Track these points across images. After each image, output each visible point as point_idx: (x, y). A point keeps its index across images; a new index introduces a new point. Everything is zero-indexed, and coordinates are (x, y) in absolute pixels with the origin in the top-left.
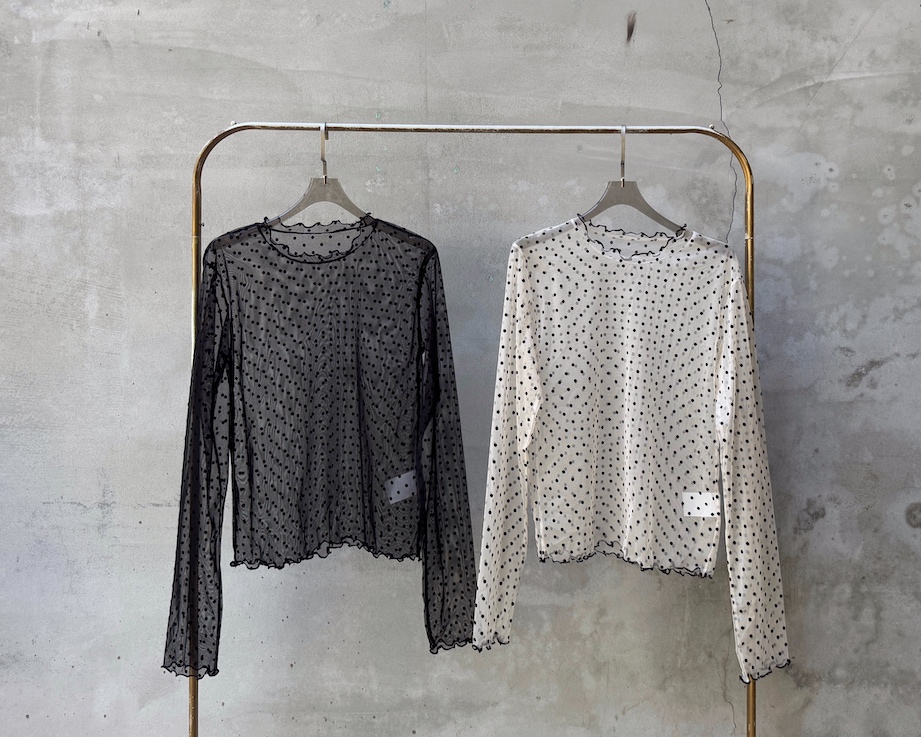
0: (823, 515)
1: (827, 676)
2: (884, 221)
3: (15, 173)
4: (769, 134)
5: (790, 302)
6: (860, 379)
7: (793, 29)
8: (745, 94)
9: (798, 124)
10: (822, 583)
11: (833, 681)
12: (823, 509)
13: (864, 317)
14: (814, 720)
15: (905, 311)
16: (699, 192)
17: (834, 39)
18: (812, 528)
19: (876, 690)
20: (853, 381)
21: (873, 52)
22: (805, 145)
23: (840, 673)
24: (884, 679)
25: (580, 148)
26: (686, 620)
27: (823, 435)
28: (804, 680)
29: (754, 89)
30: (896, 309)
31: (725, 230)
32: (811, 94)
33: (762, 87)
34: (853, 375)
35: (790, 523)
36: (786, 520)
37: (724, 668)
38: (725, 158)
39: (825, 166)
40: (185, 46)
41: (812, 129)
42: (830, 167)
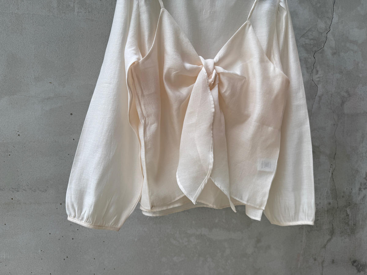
5: (360, 65)
26: (303, 241)
31: (329, 22)
35: (358, 186)
36: (355, 184)
37: (322, 266)
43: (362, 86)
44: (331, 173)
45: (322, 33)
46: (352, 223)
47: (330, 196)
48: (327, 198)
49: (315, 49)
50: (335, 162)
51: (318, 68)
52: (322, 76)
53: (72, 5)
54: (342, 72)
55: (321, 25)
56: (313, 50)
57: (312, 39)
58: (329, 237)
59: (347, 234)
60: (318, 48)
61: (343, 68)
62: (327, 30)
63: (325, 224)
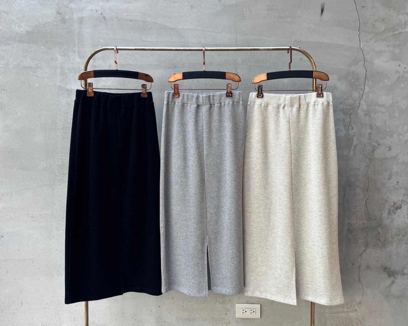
0: (401, 208)
1: (401, 272)
3: (68, 72)
4: (380, 53)
5: (387, 122)
7: (390, 10)
8: (370, 37)
9: (392, 49)
10: (399, 235)
11: (403, 274)
12: (401, 205)
14: (395, 290)
16: (351, 77)
17: (407, 14)
18: (395, 213)
22: (395, 58)
25: (301, 59)
26: (343, 250)
27: (400, 176)
28: (391, 274)
29: (374, 35)
31: (361, 93)
32: (397, 37)
33: (377, 34)
35: (387, 211)
36: (385, 210)
37: (359, 269)
38: (362, 63)
39: (403, 66)
40: (137, 19)
41: (397, 51)
42: (405, 67)
43: (390, 138)
44: (365, 201)
45: (356, 101)
46: (383, 239)
47: (364, 218)
48: (361, 219)
49: (351, 112)
50: (367, 193)
51: (353, 126)
52: (356, 131)
54: (372, 128)
55: (356, 95)
56: (349, 113)
57: (348, 105)
58: (364, 248)
59: (379, 247)
60: (353, 111)
61: (373, 125)
62: (359, 98)
63: (361, 239)
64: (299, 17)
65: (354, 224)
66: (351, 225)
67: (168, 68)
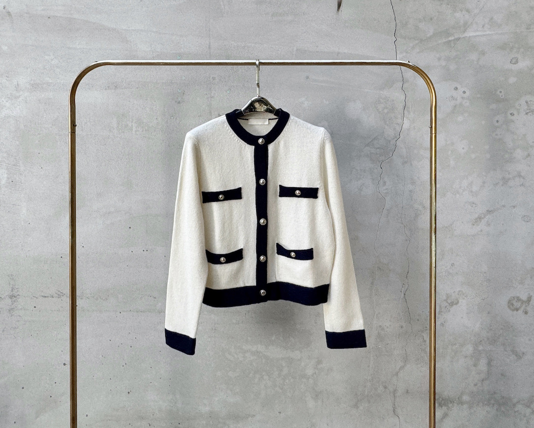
0: (457, 303)
1: (457, 399)
2: (497, 124)
6: (481, 221)
7: (441, 4)
8: (411, 45)
9: (444, 63)
10: (455, 344)
11: (461, 403)
12: (457, 299)
13: (484, 183)
14: (449, 426)
15: (509, 179)
16: (382, 105)
17: (468, 11)
18: (449, 311)
19: (487, 408)
20: (476, 222)
21: (492, 19)
22: (448, 76)
23: (465, 398)
24: (492, 402)
25: (307, 78)
26: (371, 366)
27: (457, 255)
28: (443, 402)
29: (417, 42)
30: (503, 178)
31: (398, 129)
32: (453, 45)
33: (421, 41)
34: (476, 219)
37: (394, 395)
38: (400, 84)
39: (461, 90)
40: (59, 15)
41: (453, 67)
42: (464, 90)
44: (403, 293)
45: (390, 141)
47: (403, 318)
48: (398, 320)
49: (383, 158)
50: (407, 281)
51: (386, 179)
52: (391, 187)
53: (130, 125)
54: (415, 183)
55: (390, 132)
56: (380, 160)
57: (378, 148)
58: (401, 364)
60: (385, 157)
61: (416, 178)
62: (396, 137)
63: (397, 349)
64: (304, 14)
65: (387, 327)
66: (383, 329)
67: (106, 89)
